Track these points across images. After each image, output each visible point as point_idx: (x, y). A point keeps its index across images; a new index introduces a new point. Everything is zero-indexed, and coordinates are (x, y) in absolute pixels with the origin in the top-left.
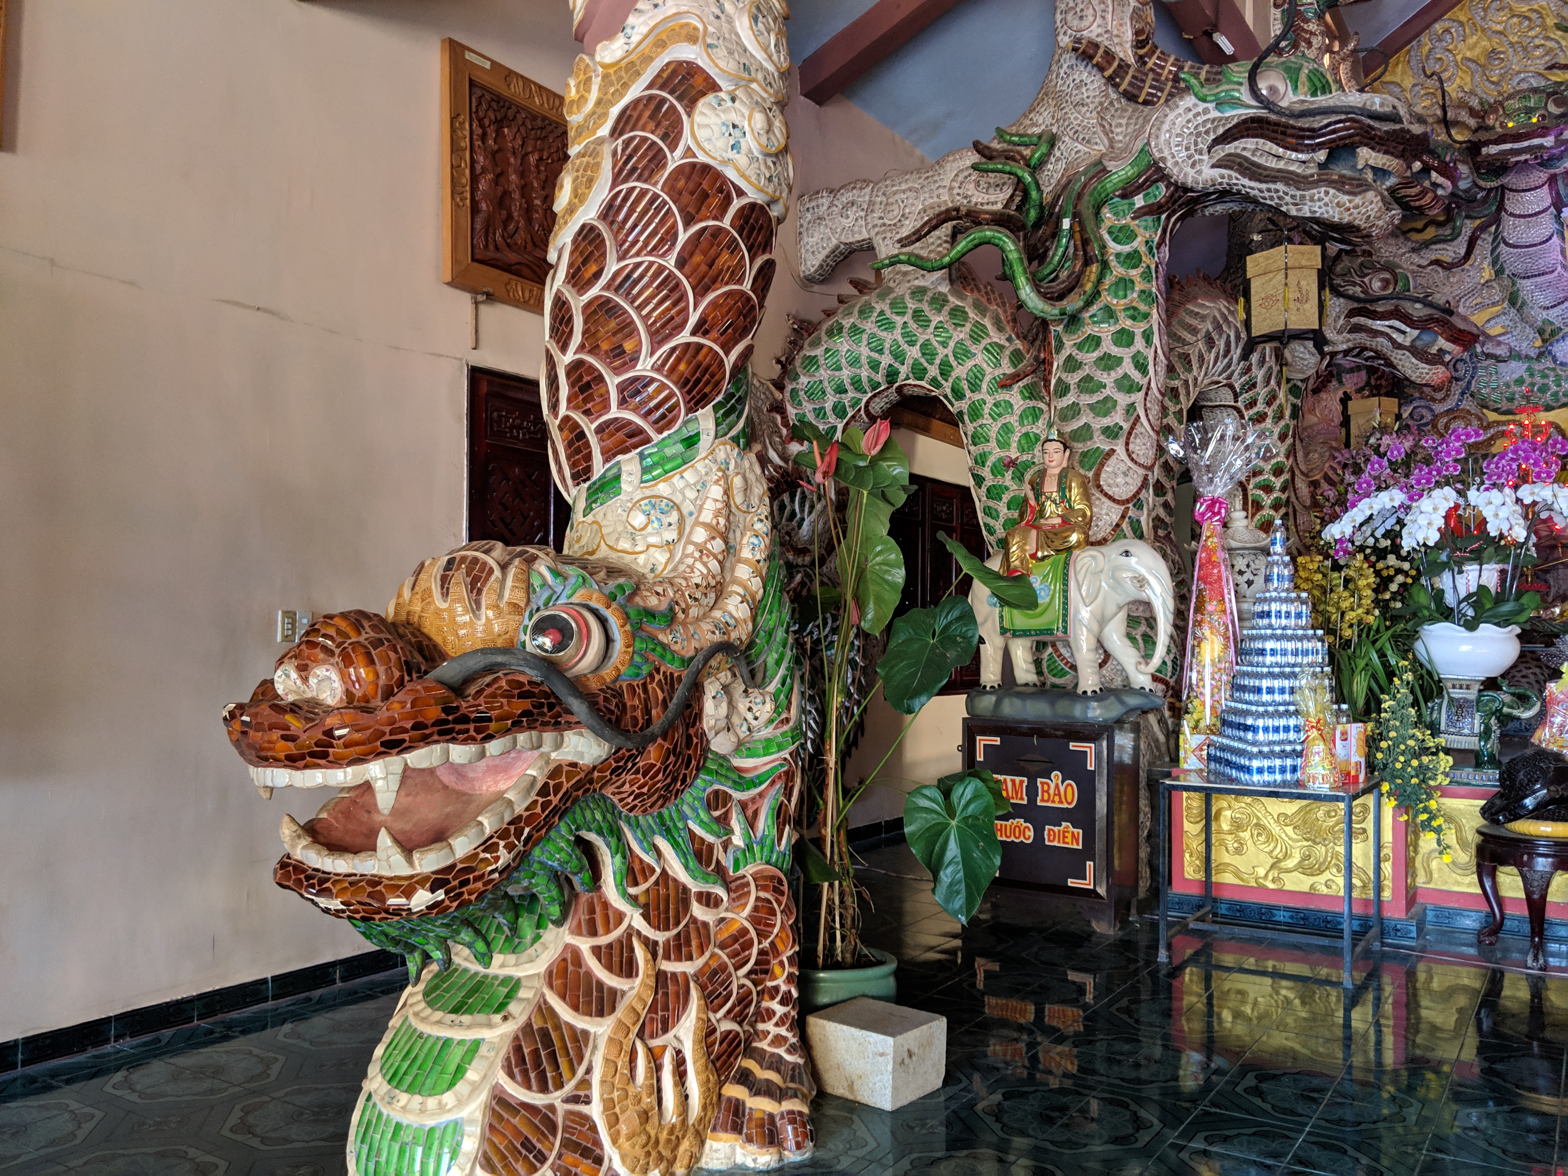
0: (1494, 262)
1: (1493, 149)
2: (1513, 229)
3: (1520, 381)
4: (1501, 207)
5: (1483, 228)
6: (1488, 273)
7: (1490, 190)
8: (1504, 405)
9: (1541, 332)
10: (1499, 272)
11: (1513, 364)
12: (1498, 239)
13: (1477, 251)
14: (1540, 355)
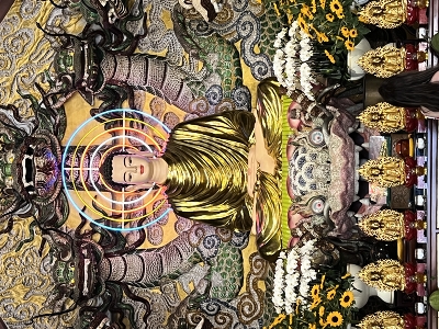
0: (150, 286)
1: (86, 289)
2: (132, 276)
3: (223, 275)
4: (118, 282)
5: (129, 292)
6: (156, 290)
7: (106, 288)
8: (238, 283)
9: (195, 263)
10: (156, 284)
11: (213, 278)
12: (137, 284)
13: (141, 295)
14: (209, 263)
